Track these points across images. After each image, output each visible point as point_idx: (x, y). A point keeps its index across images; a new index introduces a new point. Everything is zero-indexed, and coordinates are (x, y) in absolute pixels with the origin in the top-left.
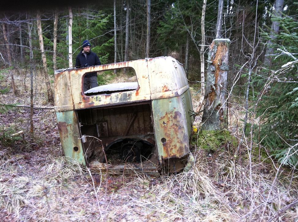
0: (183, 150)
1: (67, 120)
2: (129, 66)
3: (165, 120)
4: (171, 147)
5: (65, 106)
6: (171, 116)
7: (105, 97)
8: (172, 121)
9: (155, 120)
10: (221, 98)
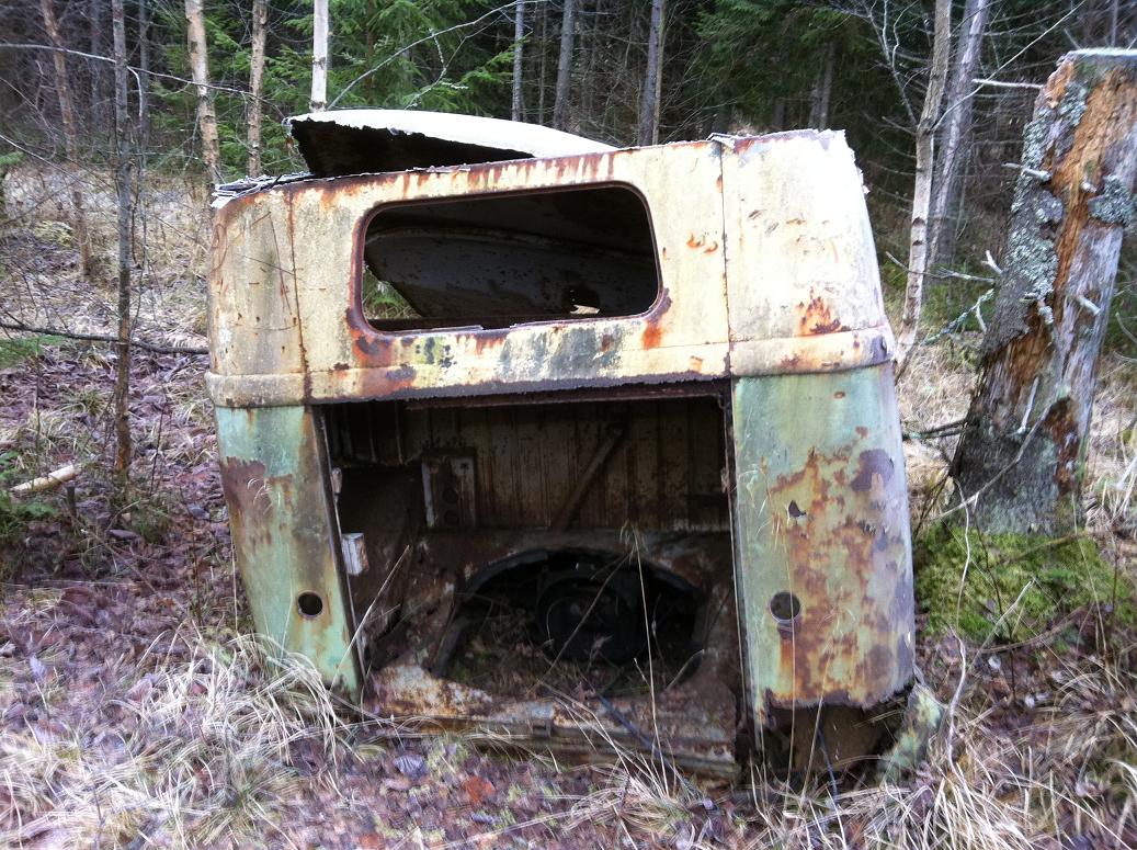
0: (890, 666)
1: (268, 456)
2: (617, 177)
3: (804, 495)
4: (825, 648)
5: (262, 378)
6: (840, 476)
7: (473, 342)
8: (841, 501)
9: (745, 491)
10: (1076, 372)
